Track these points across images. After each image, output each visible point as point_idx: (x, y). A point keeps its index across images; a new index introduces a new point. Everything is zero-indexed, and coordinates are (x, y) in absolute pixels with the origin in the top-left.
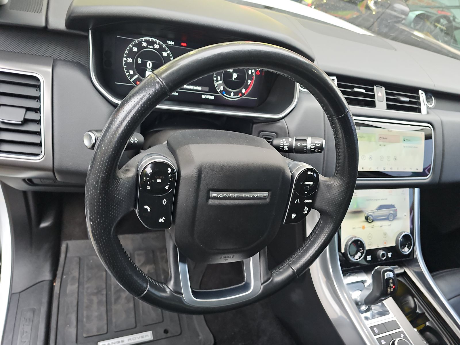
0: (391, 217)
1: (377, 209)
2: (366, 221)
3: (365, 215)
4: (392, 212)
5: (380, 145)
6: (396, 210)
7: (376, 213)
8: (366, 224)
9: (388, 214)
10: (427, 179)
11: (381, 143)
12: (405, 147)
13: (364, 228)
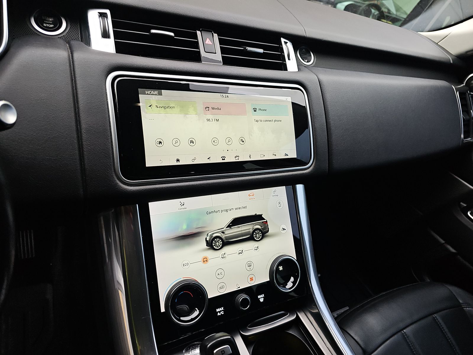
0: (259, 235)
1: (229, 226)
2: (209, 249)
3: (206, 239)
4: (259, 227)
5: (208, 120)
6: (267, 222)
7: (226, 232)
8: (211, 254)
9: (251, 230)
10: (308, 168)
11: (210, 117)
12: (257, 121)
13: (205, 260)
